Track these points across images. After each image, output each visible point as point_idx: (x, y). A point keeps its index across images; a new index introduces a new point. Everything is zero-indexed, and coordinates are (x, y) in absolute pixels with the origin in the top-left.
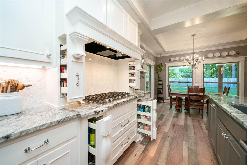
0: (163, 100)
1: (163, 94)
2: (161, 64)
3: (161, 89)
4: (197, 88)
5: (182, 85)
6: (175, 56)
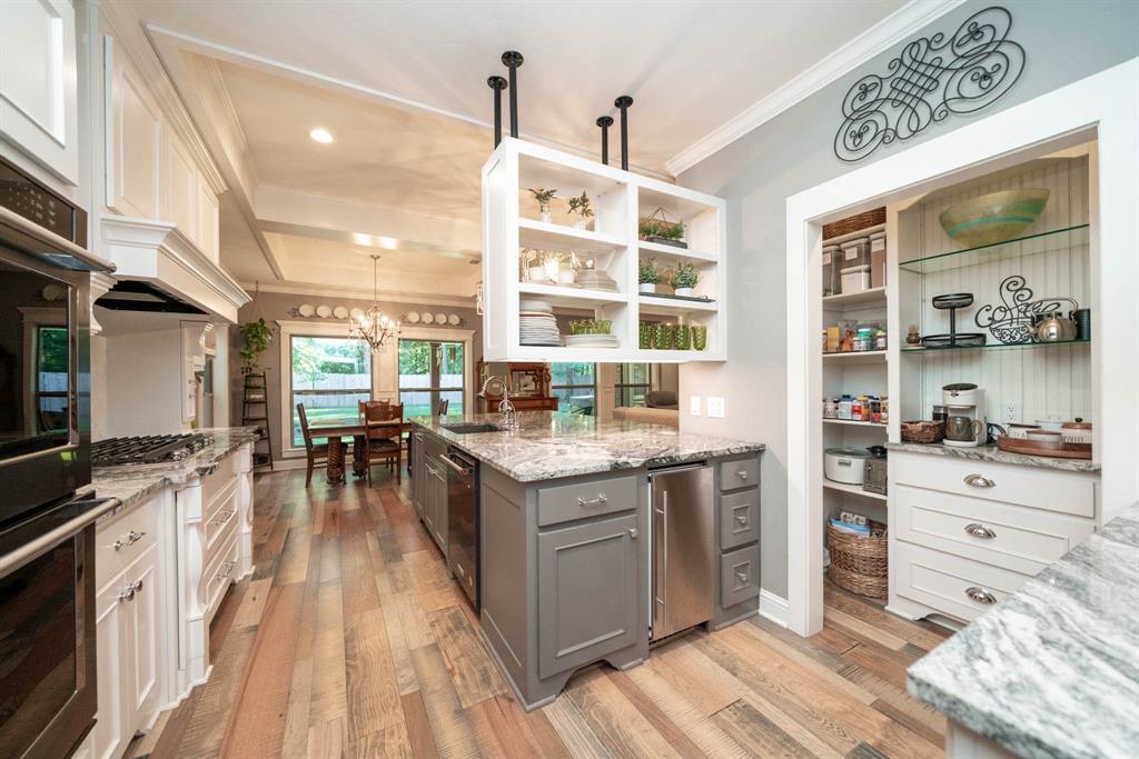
0: (271, 465)
1: (269, 438)
2: (261, 320)
3: (263, 419)
4: (385, 406)
5: (325, 404)
6: (317, 301)
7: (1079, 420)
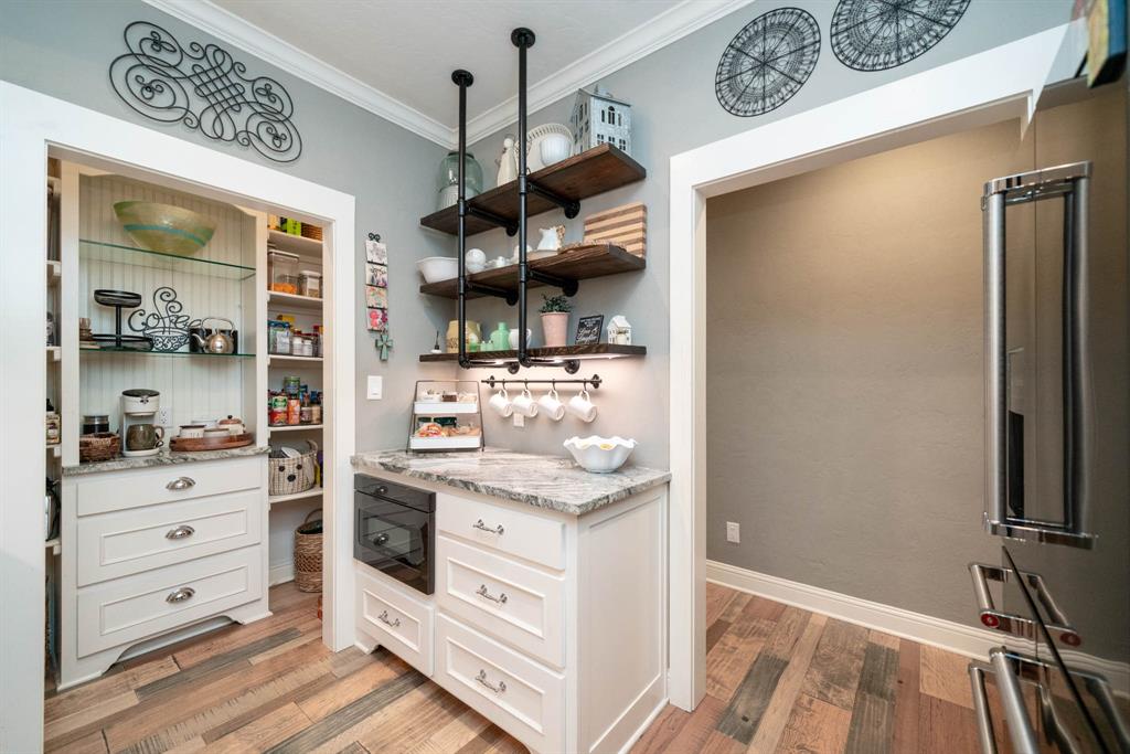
7: (230, 417)
